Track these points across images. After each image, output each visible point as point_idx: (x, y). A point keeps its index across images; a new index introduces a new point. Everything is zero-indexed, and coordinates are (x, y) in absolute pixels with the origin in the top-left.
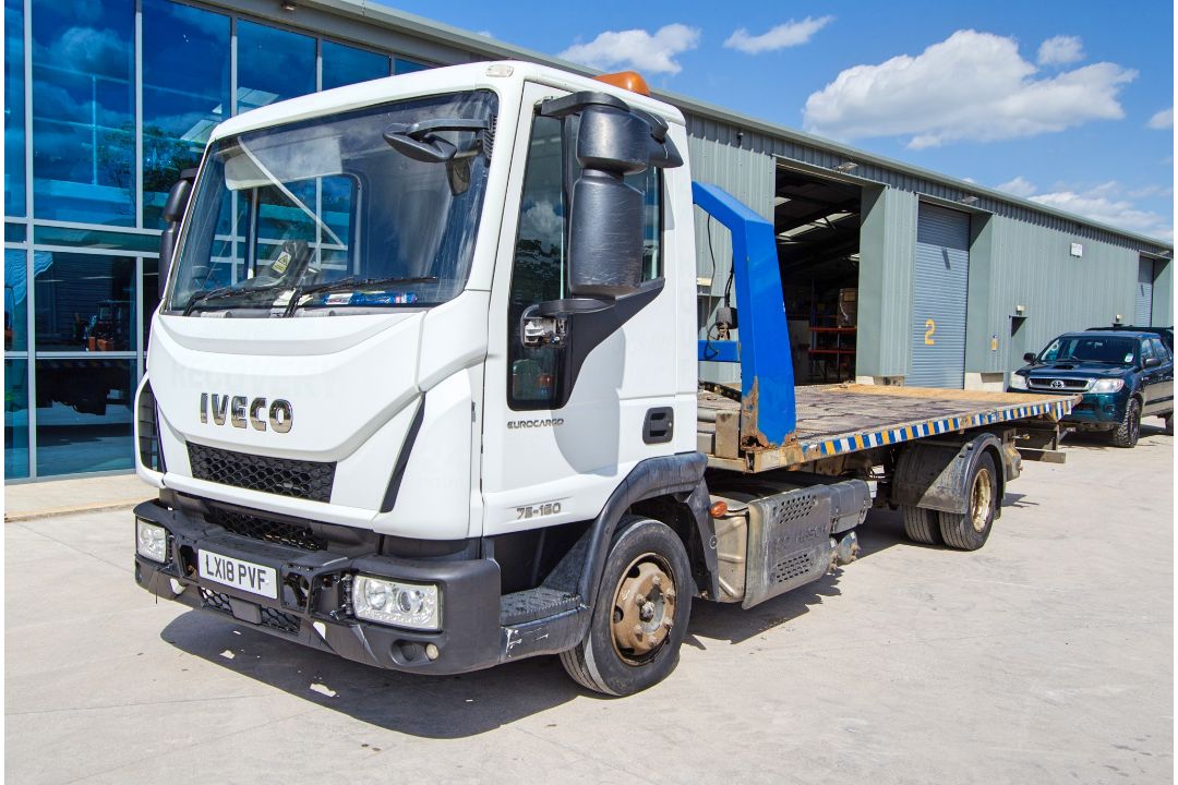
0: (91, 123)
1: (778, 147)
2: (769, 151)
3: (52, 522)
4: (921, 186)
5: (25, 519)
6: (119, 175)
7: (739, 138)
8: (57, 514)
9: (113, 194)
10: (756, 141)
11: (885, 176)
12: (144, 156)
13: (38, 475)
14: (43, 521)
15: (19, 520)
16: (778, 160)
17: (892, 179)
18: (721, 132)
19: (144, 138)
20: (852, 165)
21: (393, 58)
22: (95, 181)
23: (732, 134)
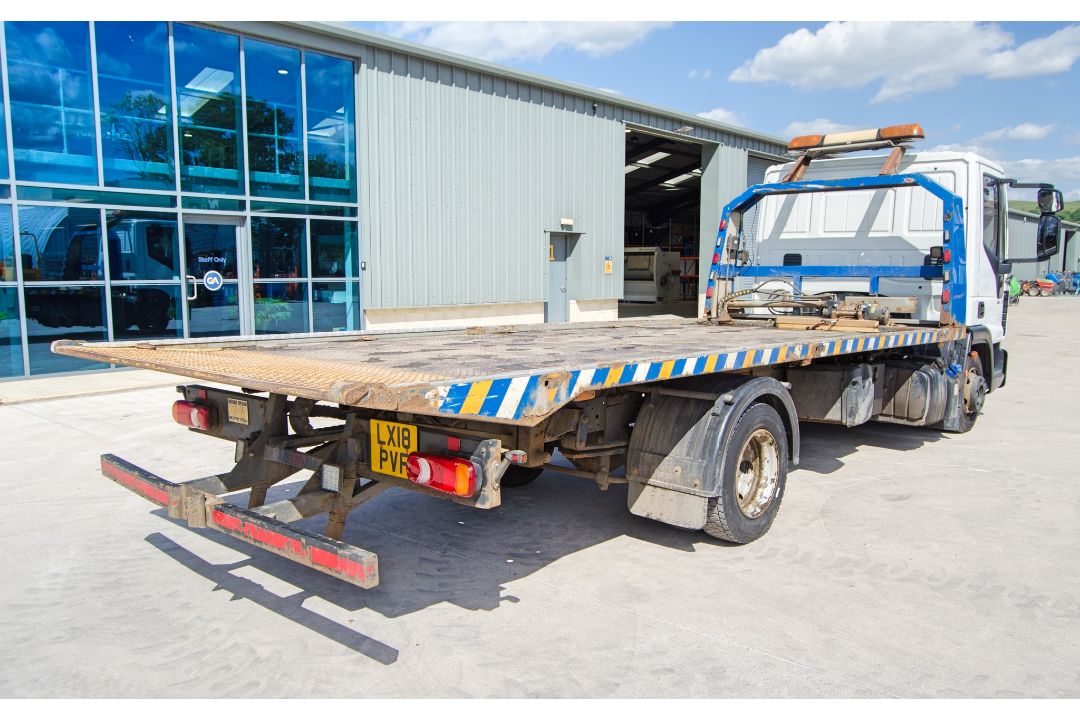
0: (59, 105)
1: (627, 115)
2: (620, 118)
3: (35, 404)
4: (750, 143)
5: (16, 403)
6: (85, 147)
7: (594, 108)
8: (41, 400)
9: (80, 160)
10: (609, 110)
11: (719, 136)
12: (102, 131)
13: (31, 374)
14: (29, 404)
15: (11, 404)
16: (628, 125)
17: (726, 138)
18: (579, 104)
19: (102, 117)
20: (689, 128)
21: (302, 50)
22: (65, 149)
23: (588, 105)
